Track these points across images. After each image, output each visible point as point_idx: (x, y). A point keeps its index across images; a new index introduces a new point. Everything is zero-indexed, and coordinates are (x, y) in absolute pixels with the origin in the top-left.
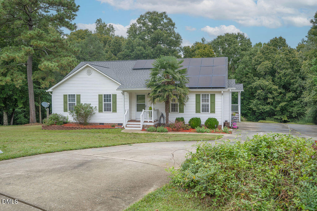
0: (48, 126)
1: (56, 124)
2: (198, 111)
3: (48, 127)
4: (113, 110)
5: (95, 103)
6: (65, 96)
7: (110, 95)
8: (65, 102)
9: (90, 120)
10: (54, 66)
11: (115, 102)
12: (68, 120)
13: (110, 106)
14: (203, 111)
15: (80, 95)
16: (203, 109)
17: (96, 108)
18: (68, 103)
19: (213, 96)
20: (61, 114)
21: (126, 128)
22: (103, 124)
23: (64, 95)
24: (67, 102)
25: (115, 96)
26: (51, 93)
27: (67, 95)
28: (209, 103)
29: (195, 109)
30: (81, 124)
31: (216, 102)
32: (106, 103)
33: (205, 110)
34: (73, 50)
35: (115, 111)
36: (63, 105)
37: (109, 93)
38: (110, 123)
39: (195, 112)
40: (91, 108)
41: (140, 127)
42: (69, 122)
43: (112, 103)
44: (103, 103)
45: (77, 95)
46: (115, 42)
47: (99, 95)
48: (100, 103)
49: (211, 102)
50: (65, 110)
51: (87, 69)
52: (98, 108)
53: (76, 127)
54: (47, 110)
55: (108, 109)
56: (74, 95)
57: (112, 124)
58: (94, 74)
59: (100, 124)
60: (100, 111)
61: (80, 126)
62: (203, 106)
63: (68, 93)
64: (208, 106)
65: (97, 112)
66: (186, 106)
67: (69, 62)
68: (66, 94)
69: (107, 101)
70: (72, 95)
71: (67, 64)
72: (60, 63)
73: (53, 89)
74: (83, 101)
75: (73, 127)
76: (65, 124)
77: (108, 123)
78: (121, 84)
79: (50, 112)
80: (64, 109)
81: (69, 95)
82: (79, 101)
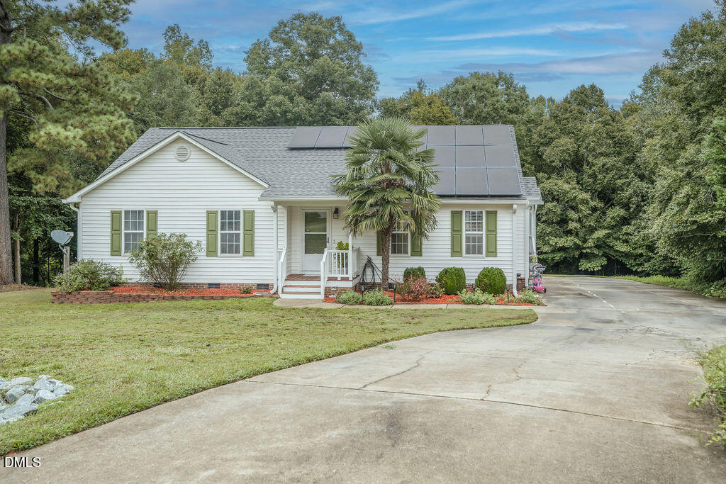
0: (70, 293)
1: (90, 289)
2: (456, 252)
3: (68, 296)
4: (244, 251)
5: (196, 234)
6: (115, 215)
7: (238, 213)
8: (115, 231)
9: (186, 277)
10: (74, 138)
11: (250, 231)
12: (123, 277)
13: (238, 240)
14: (468, 252)
15: (156, 213)
16: (468, 247)
17: (199, 244)
18: (123, 231)
19: (492, 215)
20: (104, 261)
21: (283, 296)
22: (217, 286)
23: (113, 213)
24: (119, 230)
25: (250, 215)
26: (77, 205)
27: (120, 213)
28: (484, 232)
29: (450, 247)
30: (158, 286)
31: (498, 231)
32: (227, 232)
33: (474, 249)
34: (121, 98)
35: (250, 252)
36: (110, 238)
37: (234, 208)
38: (236, 284)
39: (450, 254)
40: (188, 245)
41: (319, 293)
42: (124, 283)
43: (241, 232)
44: (219, 232)
45: (148, 213)
46: (215, 83)
47: (209, 213)
48: (211, 231)
49: (488, 230)
50: (115, 251)
51: (177, 146)
52: (204, 246)
53: (148, 296)
54: (64, 250)
55: (230, 247)
56: (139, 212)
57: (243, 284)
58: (195, 159)
59: (211, 285)
60: (211, 252)
61: (158, 293)
62: (468, 239)
63: (123, 208)
64: (480, 239)
65: (201, 254)
66: (430, 239)
67: (112, 127)
68: (117, 208)
69: (230, 228)
70: (134, 212)
71: (108, 132)
72: (88, 130)
73: (82, 197)
74: (165, 228)
75: (140, 296)
76: (115, 288)
77: (230, 284)
78: (266, 186)
79: (74, 258)
80: (112, 248)
81: (127, 212)
82: (152, 228)
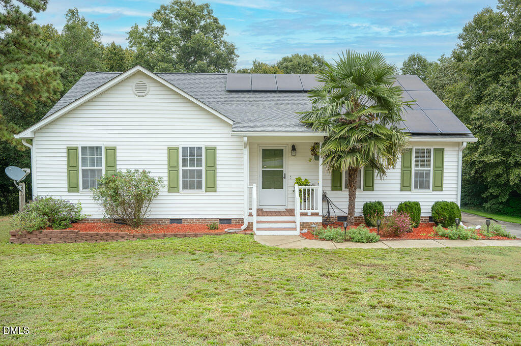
0: (31, 233)
1: (50, 227)
2: (405, 187)
3: (29, 236)
4: (207, 187)
5: (159, 170)
6: (71, 151)
7: (200, 149)
8: (72, 167)
9: (152, 213)
10: (12, 81)
11: (212, 167)
12: (82, 214)
13: (200, 176)
14: (416, 187)
15: (114, 149)
16: (416, 182)
17: (160, 180)
18: (81, 168)
19: (440, 152)
20: (63, 198)
22: (179, 221)
23: (69, 149)
24: (76, 166)
25: (212, 151)
26: (30, 141)
27: (76, 149)
28: (431, 168)
29: (399, 182)
30: (121, 222)
31: (445, 167)
32: (189, 168)
33: (422, 184)
35: (212, 188)
36: (66, 174)
37: (196, 145)
38: (198, 220)
39: (399, 189)
40: (151, 182)
41: (295, 229)
43: (203, 168)
44: (181, 168)
45: (107, 149)
47: (170, 149)
48: (172, 168)
49: (435, 167)
50: (73, 187)
52: (166, 182)
53: (117, 234)
54: (19, 187)
55: (193, 183)
56: (97, 148)
57: (205, 220)
58: (154, 95)
59: (172, 221)
60: (173, 188)
62: (416, 174)
63: (80, 144)
64: (428, 174)
65: (163, 191)
67: (44, 74)
68: (73, 144)
69: (192, 164)
70: (92, 148)
71: (41, 77)
72: (22, 76)
73: (35, 132)
74: (124, 165)
75: (107, 235)
76: (75, 225)
77: (192, 219)
78: (231, 123)
79: (29, 195)
80: (69, 184)
81: (84, 148)
82: (112, 165)
